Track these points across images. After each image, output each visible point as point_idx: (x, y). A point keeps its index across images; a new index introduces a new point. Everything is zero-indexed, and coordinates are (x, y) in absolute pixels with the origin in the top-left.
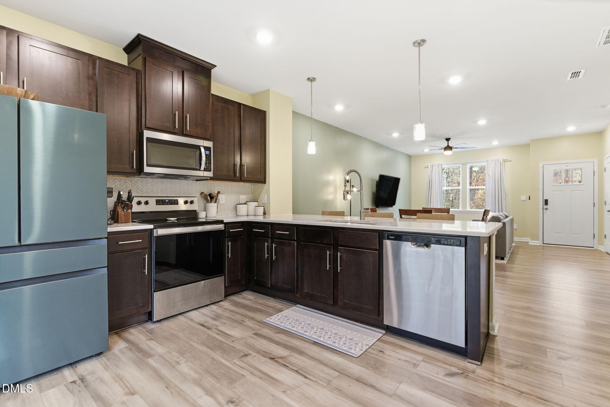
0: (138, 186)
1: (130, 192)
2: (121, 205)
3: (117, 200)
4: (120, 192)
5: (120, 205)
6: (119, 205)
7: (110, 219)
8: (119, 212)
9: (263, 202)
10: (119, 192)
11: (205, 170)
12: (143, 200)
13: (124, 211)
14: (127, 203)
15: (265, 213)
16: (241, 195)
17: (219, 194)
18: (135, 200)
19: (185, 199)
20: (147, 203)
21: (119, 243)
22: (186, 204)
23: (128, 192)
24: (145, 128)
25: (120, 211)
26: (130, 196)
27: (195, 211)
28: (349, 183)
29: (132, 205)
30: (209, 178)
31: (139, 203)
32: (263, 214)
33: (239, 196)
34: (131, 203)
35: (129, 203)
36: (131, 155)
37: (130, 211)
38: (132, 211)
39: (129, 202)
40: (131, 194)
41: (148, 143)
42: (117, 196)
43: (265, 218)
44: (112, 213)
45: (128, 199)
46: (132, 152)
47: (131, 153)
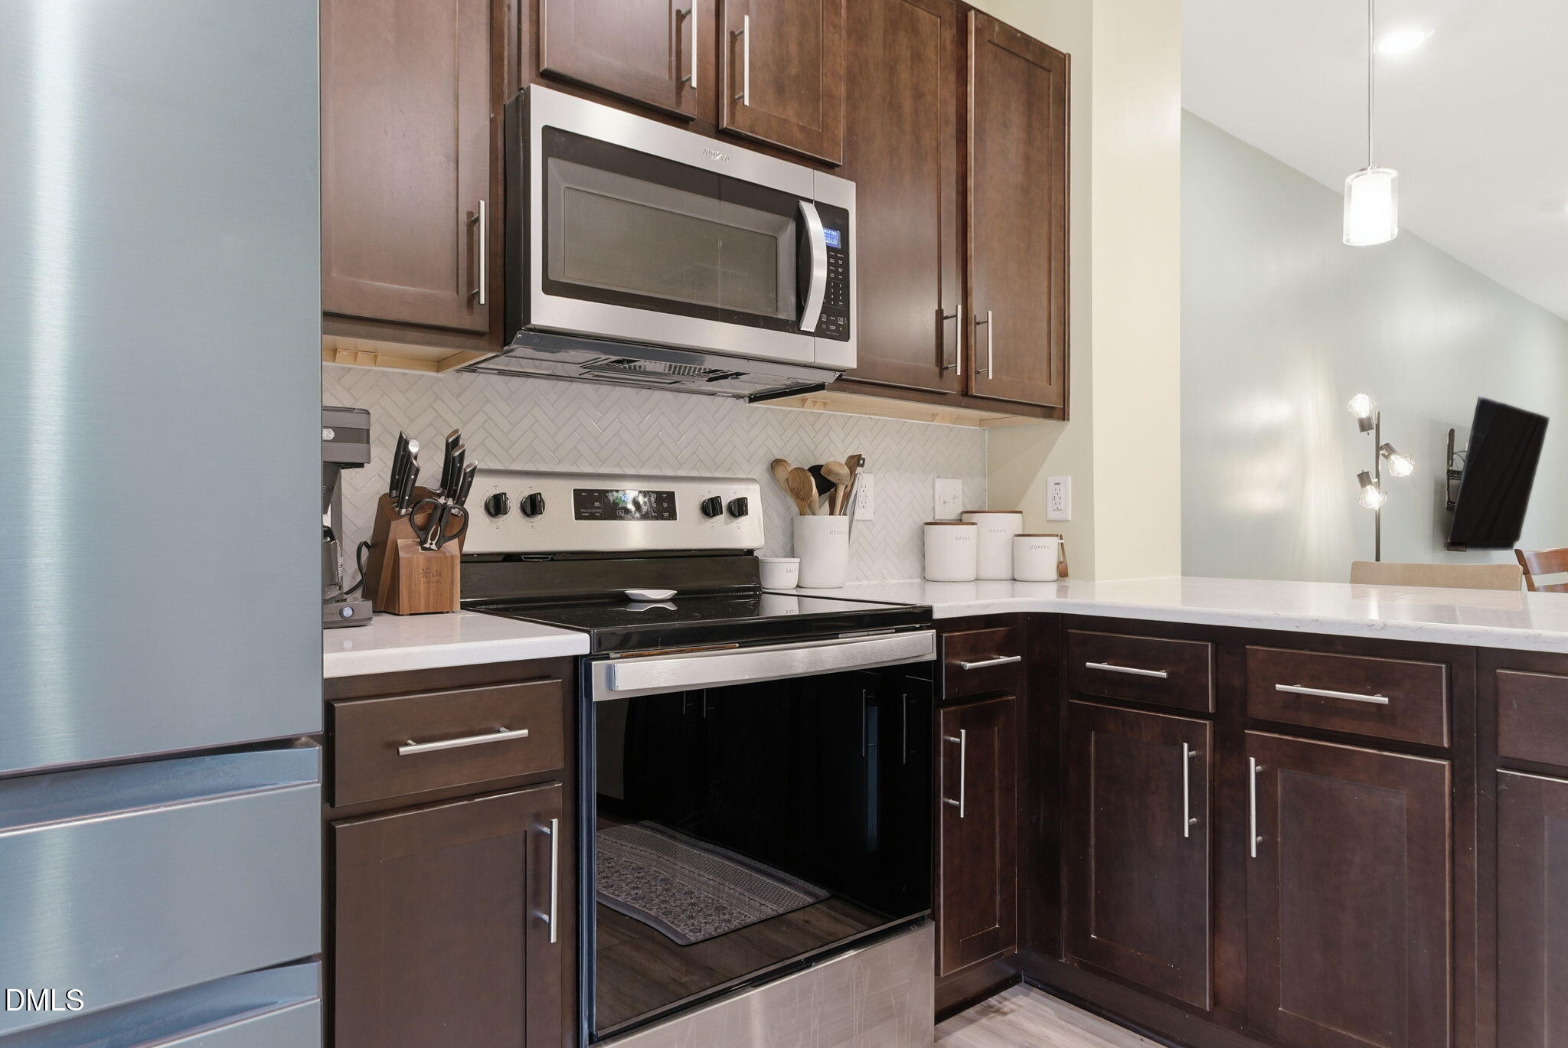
0: (489, 418)
1: (453, 444)
2: (411, 516)
3: (392, 488)
4: (407, 443)
5: (403, 511)
6: (399, 516)
7: (359, 593)
8: (401, 554)
9: (1052, 515)
10: (403, 443)
11: (821, 332)
12: (517, 491)
13: (424, 549)
14: (442, 501)
15: (1063, 573)
16: (939, 477)
17: (859, 470)
18: (480, 491)
19: (709, 491)
20: (533, 506)
21: (403, 750)
22: (715, 515)
23: (447, 444)
24: (537, 79)
25: (408, 547)
26: (454, 464)
27: (750, 552)
28: (1373, 432)
29: (466, 516)
30: (830, 378)
31: (496, 506)
32: (1054, 575)
33: (933, 485)
34: (460, 501)
35: (450, 502)
36: (463, 229)
37: (452, 546)
38: (468, 548)
39: (448, 496)
40: (462, 455)
41: (551, 161)
42: (391, 466)
43: (1062, 591)
44: (369, 558)
45: (443, 484)
46: (470, 214)
47: (463, 218)
